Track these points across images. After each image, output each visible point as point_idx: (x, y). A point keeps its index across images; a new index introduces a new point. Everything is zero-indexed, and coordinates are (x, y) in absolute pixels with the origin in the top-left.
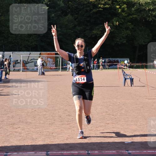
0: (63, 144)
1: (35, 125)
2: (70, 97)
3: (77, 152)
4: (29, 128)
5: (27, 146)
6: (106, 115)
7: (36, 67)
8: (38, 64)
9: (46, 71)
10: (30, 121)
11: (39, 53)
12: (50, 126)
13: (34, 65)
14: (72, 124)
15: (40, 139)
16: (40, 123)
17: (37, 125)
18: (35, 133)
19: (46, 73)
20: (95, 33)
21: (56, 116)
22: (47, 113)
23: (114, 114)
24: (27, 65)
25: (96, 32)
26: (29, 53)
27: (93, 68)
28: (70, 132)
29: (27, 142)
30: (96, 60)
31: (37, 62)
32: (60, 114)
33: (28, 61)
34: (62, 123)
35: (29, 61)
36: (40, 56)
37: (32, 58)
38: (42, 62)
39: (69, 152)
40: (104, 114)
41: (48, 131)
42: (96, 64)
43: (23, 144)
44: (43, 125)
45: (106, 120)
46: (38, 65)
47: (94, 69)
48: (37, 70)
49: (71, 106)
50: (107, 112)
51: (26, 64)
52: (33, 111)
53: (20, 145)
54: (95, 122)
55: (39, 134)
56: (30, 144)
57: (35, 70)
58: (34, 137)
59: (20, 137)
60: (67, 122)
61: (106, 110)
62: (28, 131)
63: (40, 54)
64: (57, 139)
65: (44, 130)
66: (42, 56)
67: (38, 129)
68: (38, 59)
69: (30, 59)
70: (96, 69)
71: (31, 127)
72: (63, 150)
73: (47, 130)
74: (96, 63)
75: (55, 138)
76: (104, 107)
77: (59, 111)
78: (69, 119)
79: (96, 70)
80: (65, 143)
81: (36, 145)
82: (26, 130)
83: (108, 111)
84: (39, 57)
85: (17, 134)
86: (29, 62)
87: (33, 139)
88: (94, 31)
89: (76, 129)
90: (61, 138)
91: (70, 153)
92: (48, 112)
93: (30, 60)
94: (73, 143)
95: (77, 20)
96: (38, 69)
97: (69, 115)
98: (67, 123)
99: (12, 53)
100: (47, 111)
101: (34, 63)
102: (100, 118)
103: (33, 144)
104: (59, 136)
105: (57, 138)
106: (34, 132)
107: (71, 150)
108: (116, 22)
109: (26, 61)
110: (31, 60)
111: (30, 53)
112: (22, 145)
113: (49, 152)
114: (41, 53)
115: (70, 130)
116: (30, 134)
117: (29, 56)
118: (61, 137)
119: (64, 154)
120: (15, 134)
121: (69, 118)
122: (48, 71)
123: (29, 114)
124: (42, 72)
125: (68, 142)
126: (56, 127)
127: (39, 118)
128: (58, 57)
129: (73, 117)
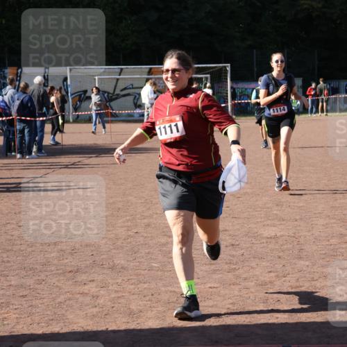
0: (215, 326)
1: (137, 275)
4: (120, 281)
5: (114, 332)
6: (339, 243)
7: (138, 111)
8: (143, 102)
10: (123, 262)
11: (147, 70)
13: (132, 104)
14: (241, 271)
15: (150, 314)
16: (151, 269)
17: (143, 272)
18: (136, 296)
24: (113, 104)
26: (119, 70)
28: (236, 293)
29: (115, 322)
31: (140, 94)
33: (116, 93)
35: (118, 92)
36: (151, 79)
37: (128, 84)
38: (155, 93)
40: (333, 241)
41: (174, 292)
42: (313, 96)
43: (104, 328)
44: (159, 273)
45: (341, 258)
46: (144, 104)
48: (141, 118)
49: (239, 218)
50: (342, 235)
51: (111, 100)
52: (130, 233)
53: (95, 329)
54: (307, 263)
55: (147, 298)
56: (123, 328)
57: (136, 117)
58: (133, 307)
59: (96, 307)
60: (227, 263)
61: (341, 229)
62: (116, 292)
63: (150, 72)
65: (163, 289)
66: (156, 79)
67: (146, 286)
68: (142, 88)
69: (121, 85)
71: (126, 279)
72: (217, 343)
73: (170, 288)
74: (312, 93)
78: (233, 256)
81: (141, 330)
82: (110, 288)
84: (147, 80)
85: (88, 299)
86: (118, 97)
87: (131, 313)
89: (253, 284)
93: (122, 90)
94: (245, 323)
96: (143, 115)
97: (233, 245)
98: (226, 267)
99: (71, 70)
101: (132, 98)
102: (324, 252)
103: (132, 326)
106: (133, 294)
109: (108, 93)
110: (125, 89)
111: (122, 69)
112: (100, 329)
114: (151, 69)
115: (237, 288)
116: (122, 301)
117: (118, 79)
118: (212, 307)
120: (81, 299)
121: (234, 253)
123: (119, 243)
125: (229, 321)
127: (149, 253)
128: (202, 78)
129: (243, 251)
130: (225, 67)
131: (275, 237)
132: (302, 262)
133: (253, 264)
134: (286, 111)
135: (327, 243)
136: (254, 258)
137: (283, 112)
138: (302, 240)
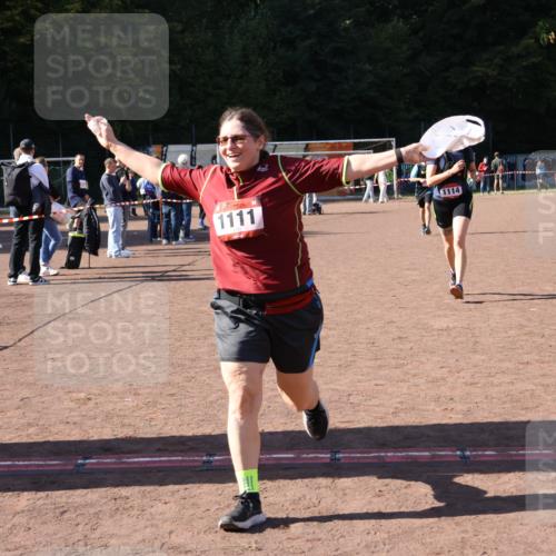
0: (382, 428)
2: (401, 280)
3: (427, 454)
5: (271, 434)
6: (519, 335)
9: (325, 201)
11: (304, 146)
12: (340, 374)
14: (409, 366)
19: (325, 208)
20: (480, 74)
21: (361, 343)
22: (333, 332)
23: (547, 332)
25: (483, 69)
27: (475, 187)
28: (405, 390)
29: (271, 423)
30: (485, 160)
32: (370, 334)
34: (379, 362)
39: (404, 454)
40: (512, 332)
41: (336, 390)
42: (486, 172)
45: (520, 351)
47: (478, 190)
49: (407, 308)
50: (521, 326)
54: (483, 357)
56: (279, 430)
60: (394, 358)
61: (521, 320)
63: (307, 148)
64: (363, 414)
70: (485, 189)
72: (383, 446)
73: (332, 386)
74: (485, 169)
75: (357, 408)
76: (512, 310)
77: (370, 325)
78: (401, 350)
79: (486, 194)
80: (391, 424)
83: (525, 323)
88: (475, 68)
89: (423, 381)
90: (376, 409)
91: (408, 457)
92: (335, 329)
94: (415, 424)
95: (421, 34)
97: (400, 338)
98: (393, 362)
100: (332, 326)
102: (501, 345)
103: (291, 427)
104: (371, 403)
105: (364, 411)
107: (410, 447)
108: (548, 33)
111: (276, 146)
113: (339, 452)
114: (307, 145)
115: (405, 385)
118: (377, 406)
119: (388, 460)
121: (401, 346)
122: (333, 201)
124: (315, 205)
125: (397, 422)
126: (360, 377)
129: (412, 344)
130: (390, 142)
131: (447, 329)
132: (478, 357)
133: (423, 359)
134: (461, 192)
135: (505, 335)
136: (424, 352)
137: (457, 194)
138: (477, 332)
